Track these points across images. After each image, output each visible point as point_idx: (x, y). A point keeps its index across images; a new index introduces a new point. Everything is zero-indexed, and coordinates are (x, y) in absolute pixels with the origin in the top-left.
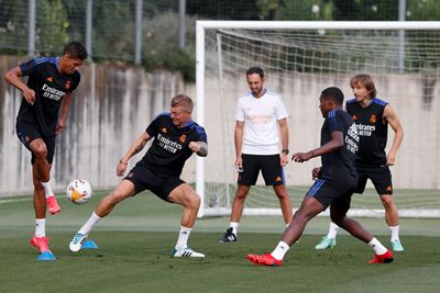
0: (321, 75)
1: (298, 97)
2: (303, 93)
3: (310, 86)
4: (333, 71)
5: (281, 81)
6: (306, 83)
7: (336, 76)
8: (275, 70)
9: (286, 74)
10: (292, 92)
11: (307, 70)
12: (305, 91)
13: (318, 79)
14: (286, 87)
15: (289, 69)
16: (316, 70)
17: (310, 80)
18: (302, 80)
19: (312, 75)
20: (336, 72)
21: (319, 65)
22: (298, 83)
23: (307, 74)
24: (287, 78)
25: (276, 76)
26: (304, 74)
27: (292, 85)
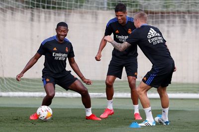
0: (56, 11)
1: (42, 24)
2: (46, 22)
3: (50, 17)
4: (63, 8)
5: (32, 14)
6: (47, 15)
7: (66, 12)
8: (29, 8)
9: (35, 10)
10: (39, 21)
11: (48, 8)
12: (47, 20)
13: (55, 13)
14: (35, 18)
15: (37, 7)
16: (54, 8)
17: (50, 14)
18: (45, 14)
19: (51, 11)
20: (66, 9)
21: (55, 4)
22: (43, 15)
23: (48, 10)
24: (36, 12)
25: (29, 11)
26: (46, 10)
27: (39, 17)
